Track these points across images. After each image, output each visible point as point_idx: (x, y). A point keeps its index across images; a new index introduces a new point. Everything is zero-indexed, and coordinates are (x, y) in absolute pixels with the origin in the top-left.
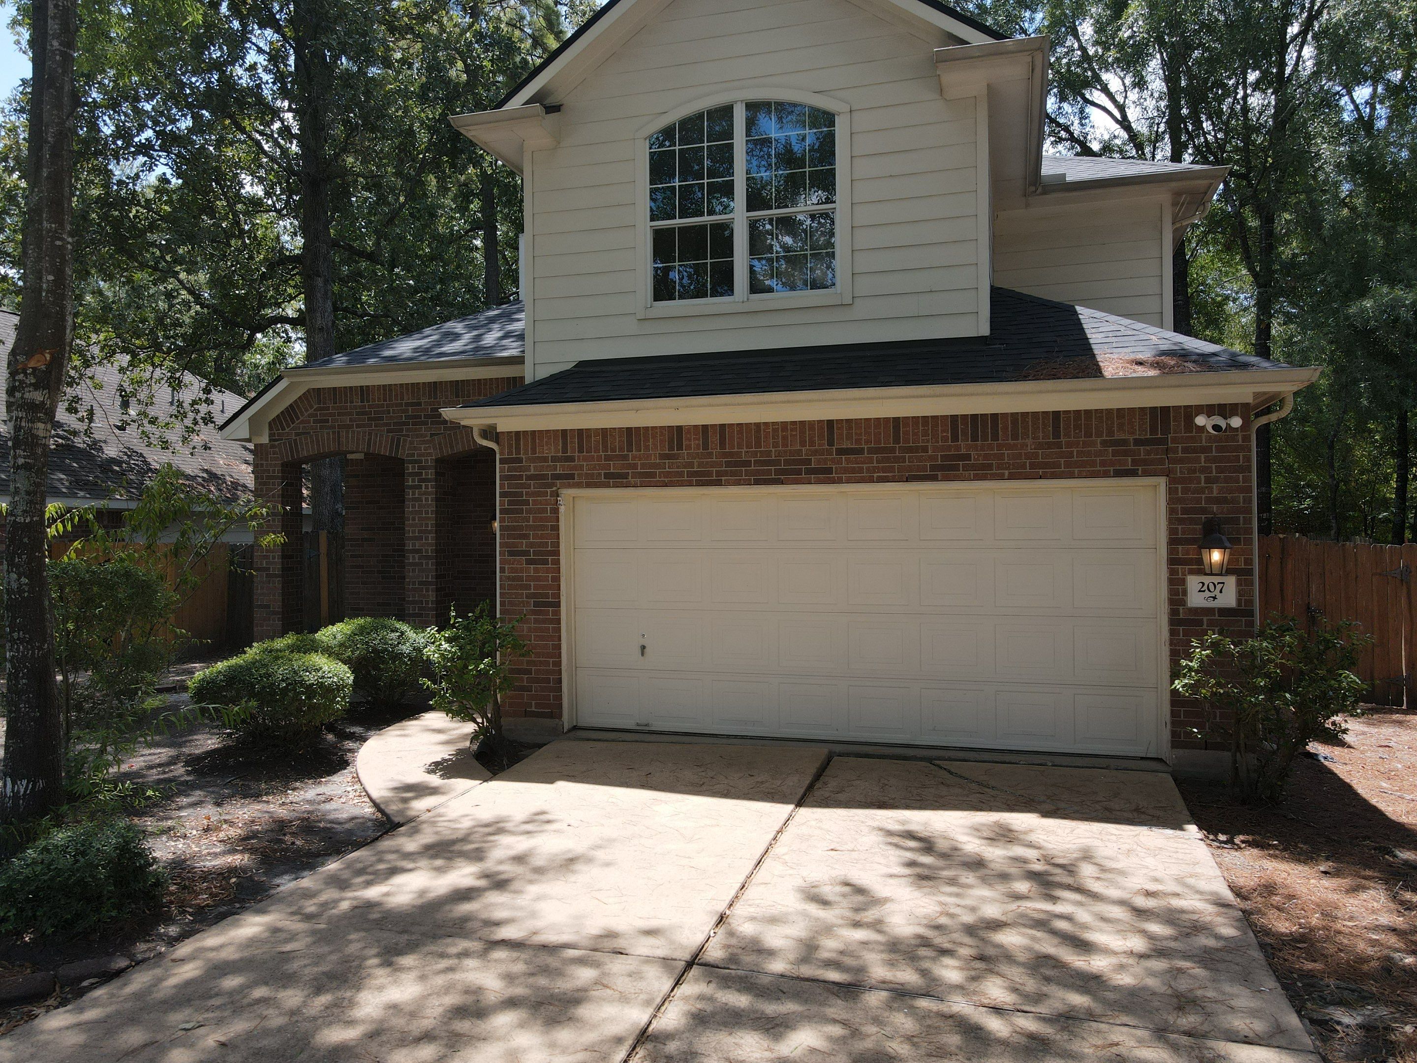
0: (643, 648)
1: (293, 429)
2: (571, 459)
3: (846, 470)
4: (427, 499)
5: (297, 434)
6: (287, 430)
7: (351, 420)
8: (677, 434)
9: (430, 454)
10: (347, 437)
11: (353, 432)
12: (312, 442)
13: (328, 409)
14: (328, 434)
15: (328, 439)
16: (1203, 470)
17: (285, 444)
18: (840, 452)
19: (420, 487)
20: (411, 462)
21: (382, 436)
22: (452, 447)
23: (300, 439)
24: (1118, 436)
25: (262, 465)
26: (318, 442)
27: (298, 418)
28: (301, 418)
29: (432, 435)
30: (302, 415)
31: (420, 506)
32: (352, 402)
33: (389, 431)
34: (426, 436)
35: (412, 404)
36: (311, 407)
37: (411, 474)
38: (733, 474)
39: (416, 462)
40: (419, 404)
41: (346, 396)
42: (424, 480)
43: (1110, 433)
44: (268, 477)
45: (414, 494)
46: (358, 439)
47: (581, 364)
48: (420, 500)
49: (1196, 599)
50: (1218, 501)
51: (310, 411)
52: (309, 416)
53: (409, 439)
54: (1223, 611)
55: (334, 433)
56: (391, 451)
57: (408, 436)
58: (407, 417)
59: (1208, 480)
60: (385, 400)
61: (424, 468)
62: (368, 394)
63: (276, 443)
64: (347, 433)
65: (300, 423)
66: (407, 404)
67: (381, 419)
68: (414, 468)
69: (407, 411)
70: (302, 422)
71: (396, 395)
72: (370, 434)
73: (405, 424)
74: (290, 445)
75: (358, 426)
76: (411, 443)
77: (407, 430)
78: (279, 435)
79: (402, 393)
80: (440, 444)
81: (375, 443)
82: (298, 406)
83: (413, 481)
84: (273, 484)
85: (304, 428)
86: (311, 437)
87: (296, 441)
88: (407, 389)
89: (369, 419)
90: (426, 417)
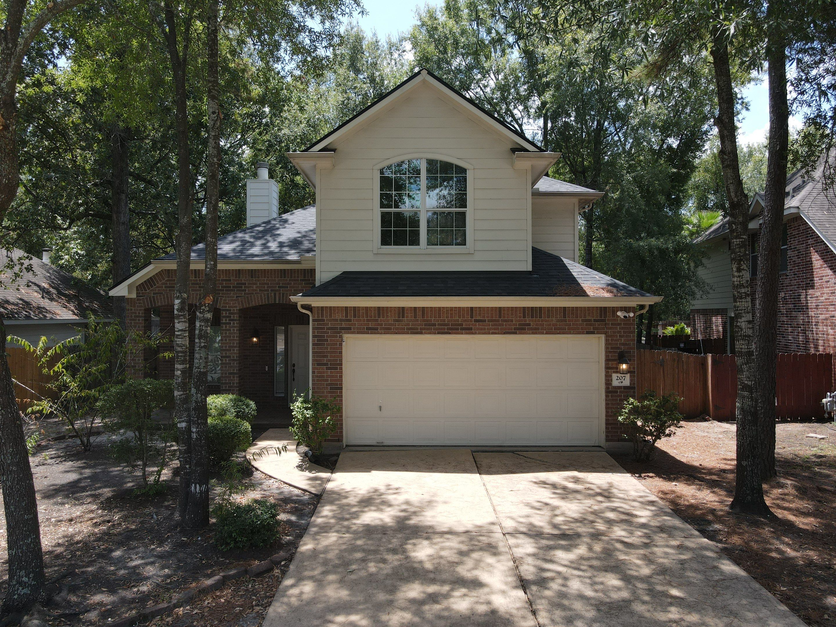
0: (380, 407)
1: (151, 291)
2: (350, 320)
3: (478, 329)
4: (234, 330)
5: (154, 294)
6: (148, 291)
8: (402, 310)
9: (236, 307)
12: (164, 298)
13: (174, 280)
16: (619, 332)
17: (147, 298)
18: (476, 321)
19: (230, 323)
20: (224, 310)
22: (249, 304)
23: (157, 296)
24: (588, 318)
25: (131, 310)
26: (167, 297)
27: (155, 285)
28: (157, 285)
29: (237, 297)
30: (158, 283)
31: (229, 333)
34: (233, 297)
35: (225, 280)
36: (164, 279)
37: (224, 317)
38: (428, 329)
39: (227, 310)
40: (230, 280)
42: (233, 320)
43: (585, 316)
44: (135, 316)
45: (226, 327)
46: (193, 297)
47: (344, 273)
48: (230, 330)
49: (615, 383)
50: (624, 344)
51: (163, 281)
52: (163, 284)
54: (625, 388)
57: (222, 297)
58: (223, 287)
59: (620, 336)
61: (233, 314)
62: (199, 274)
63: (141, 298)
66: (222, 280)
68: (226, 313)
69: (222, 284)
70: (157, 287)
72: (200, 295)
73: (221, 290)
74: (150, 298)
75: (192, 290)
76: (225, 300)
77: (222, 294)
78: (142, 293)
79: (219, 274)
80: (242, 302)
82: (155, 278)
83: (226, 320)
84: (139, 320)
85: (159, 290)
86: (164, 295)
87: (153, 297)
88: (223, 272)
89: (199, 287)
90: (233, 287)
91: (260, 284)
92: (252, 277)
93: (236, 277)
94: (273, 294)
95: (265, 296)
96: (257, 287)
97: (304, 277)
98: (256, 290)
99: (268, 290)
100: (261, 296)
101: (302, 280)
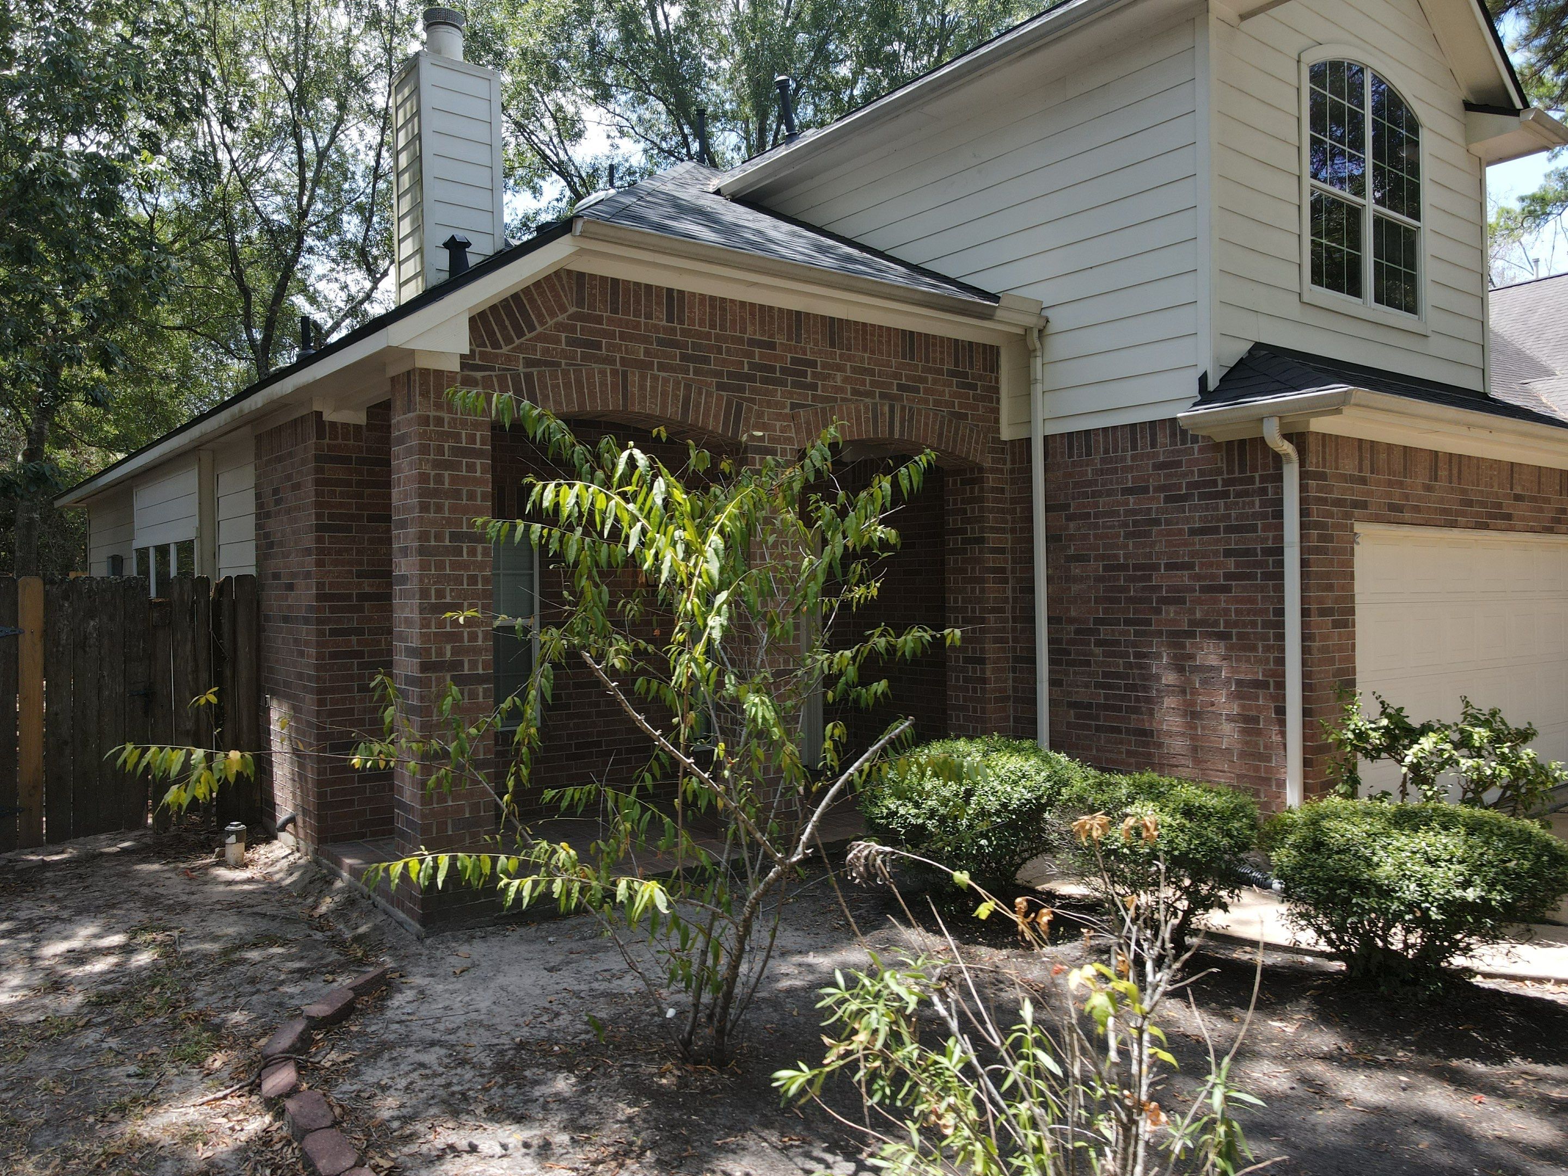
1: (519, 349)
2: (1363, 481)
5: (529, 363)
6: (505, 349)
7: (647, 353)
9: (789, 440)
10: (642, 387)
11: (655, 378)
12: (567, 385)
13: (599, 320)
14: (603, 373)
15: (603, 384)
17: (502, 379)
20: (760, 450)
21: (709, 395)
23: (541, 376)
25: (439, 421)
26: (579, 385)
27: (532, 328)
28: (539, 329)
29: (793, 406)
30: (542, 323)
32: (649, 316)
33: (720, 387)
34: (785, 407)
35: (761, 344)
36: (563, 309)
39: (768, 451)
40: (772, 346)
41: (638, 302)
44: (454, 453)
46: (664, 394)
51: (561, 318)
52: (560, 327)
53: (756, 407)
55: (614, 373)
56: (726, 424)
57: (752, 401)
58: (752, 366)
60: (713, 326)
62: (681, 310)
63: (479, 375)
64: (643, 378)
65: (539, 338)
66: (752, 342)
67: (706, 360)
69: (750, 355)
70: (541, 338)
71: (733, 322)
72: (688, 387)
73: (751, 379)
74: (517, 383)
75: (662, 367)
76: (760, 415)
77: (753, 390)
79: (743, 319)
80: (808, 423)
81: (698, 405)
82: (532, 301)
84: (471, 468)
85: (546, 351)
86: (566, 373)
87: (529, 377)
88: (753, 314)
89: (684, 357)
90: (784, 370)
91: (854, 370)
92: (832, 345)
93: (790, 339)
94: (886, 409)
95: (867, 408)
96: (845, 380)
97: (957, 365)
98: (842, 390)
99: (870, 394)
100: (858, 411)
101: (952, 374)
